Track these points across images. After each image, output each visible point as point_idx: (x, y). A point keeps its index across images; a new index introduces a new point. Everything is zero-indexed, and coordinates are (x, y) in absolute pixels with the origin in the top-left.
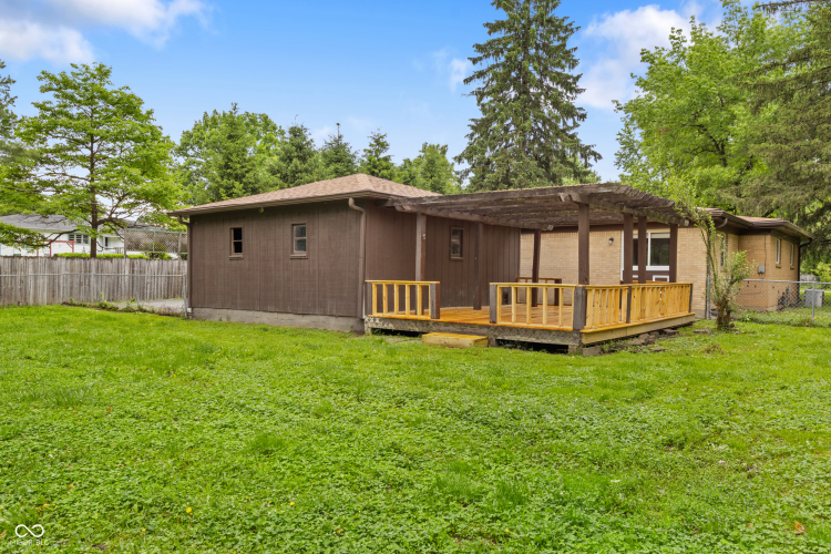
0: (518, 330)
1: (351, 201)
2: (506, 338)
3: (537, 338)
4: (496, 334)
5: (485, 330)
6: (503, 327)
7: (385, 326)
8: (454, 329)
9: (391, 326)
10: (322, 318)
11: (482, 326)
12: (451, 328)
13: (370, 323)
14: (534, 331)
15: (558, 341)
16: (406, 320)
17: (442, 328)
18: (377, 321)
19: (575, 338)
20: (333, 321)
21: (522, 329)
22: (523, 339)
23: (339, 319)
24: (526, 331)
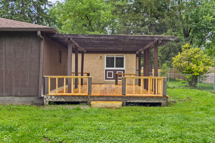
0: (138, 98)
1: (39, 33)
2: (132, 101)
3: (147, 100)
4: (126, 100)
5: (121, 99)
6: (130, 97)
7: (59, 100)
8: (103, 99)
9: (63, 100)
10: (8, 98)
11: (118, 97)
12: (101, 99)
13: (47, 99)
14: (146, 97)
15: (157, 101)
16: (73, 96)
17: (96, 99)
18: (53, 97)
19: (165, 99)
20: (17, 99)
21: (140, 97)
22: (140, 101)
23: (23, 98)
24: (142, 98)
